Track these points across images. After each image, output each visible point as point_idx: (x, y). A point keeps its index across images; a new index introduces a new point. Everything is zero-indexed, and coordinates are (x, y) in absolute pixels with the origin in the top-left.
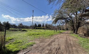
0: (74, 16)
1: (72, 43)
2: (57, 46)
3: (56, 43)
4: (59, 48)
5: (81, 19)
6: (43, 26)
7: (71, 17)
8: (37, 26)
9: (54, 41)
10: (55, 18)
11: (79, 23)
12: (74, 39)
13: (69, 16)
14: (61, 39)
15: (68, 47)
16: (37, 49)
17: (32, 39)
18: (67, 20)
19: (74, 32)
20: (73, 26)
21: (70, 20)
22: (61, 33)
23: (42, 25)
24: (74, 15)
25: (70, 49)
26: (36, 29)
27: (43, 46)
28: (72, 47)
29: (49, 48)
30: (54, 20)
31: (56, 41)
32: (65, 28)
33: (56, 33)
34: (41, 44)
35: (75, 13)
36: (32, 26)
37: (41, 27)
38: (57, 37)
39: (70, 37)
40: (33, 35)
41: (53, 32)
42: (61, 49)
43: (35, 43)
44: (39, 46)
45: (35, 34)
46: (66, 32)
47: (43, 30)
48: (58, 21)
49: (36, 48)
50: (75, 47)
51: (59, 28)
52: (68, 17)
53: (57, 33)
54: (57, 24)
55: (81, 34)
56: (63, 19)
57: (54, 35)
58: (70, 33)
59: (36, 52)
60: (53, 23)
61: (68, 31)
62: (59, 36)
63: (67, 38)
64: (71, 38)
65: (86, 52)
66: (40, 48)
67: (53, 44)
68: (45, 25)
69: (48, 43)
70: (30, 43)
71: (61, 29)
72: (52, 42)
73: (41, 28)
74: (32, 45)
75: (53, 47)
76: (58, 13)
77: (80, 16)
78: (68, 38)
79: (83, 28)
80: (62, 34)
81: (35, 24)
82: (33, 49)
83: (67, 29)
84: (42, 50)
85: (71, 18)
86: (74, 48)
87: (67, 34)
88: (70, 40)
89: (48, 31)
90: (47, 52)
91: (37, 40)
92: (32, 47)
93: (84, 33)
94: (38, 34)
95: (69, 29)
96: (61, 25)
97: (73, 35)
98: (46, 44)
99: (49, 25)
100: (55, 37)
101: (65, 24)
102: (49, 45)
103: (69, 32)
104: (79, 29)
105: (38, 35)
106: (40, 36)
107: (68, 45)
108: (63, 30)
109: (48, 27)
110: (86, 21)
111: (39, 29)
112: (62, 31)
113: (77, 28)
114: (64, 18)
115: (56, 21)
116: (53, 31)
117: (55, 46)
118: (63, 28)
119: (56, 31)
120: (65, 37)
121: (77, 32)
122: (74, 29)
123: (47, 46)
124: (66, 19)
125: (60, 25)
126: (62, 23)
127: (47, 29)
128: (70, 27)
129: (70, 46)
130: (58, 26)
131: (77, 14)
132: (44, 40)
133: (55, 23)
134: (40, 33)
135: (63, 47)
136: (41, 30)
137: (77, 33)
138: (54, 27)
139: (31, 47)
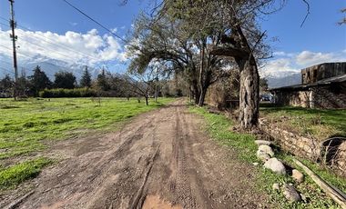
0: (199, 51)
1: (191, 132)
2: (148, 151)
3: (146, 143)
4: (157, 155)
5: (213, 62)
6: (87, 80)
7: (189, 53)
8: (52, 79)
9: (140, 137)
10: (138, 52)
11: (209, 74)
12: (197, 121)
13: (185, 48)
14: (162, 126)
15: (181, 145)
16: (65, 181)
18: (180, 64)
19: (197, 102)
20: (195, 82)
21: (187, 62)
22: (163, 106)
23: (79, 77)
24: (199, 46)
25: (186, 149)
26: (47, 95)
27: (95, 164)
28: (190, 145)
29: (120, 164)
30: (136, 60)
31: (146, 135)
32: (172, 88)
33: (143, 109)
34: (84, 159)
35: (201, 42)
37: (73, 87)
38: (147, 121)
39: (187, 116)
40: (31, 125)
41: (134, 106)
42: (163, 156)
43: (51, 163)
44: (77, 166)
45: (45, 124)
46: (176, 101)
47: (88, 99)
48: (150, 64)
49: (59, 179)
50: (197, 141)
51: (155, 90)
52: (184, 51)
53: (148, 108)
54: (147, 76)
55: (212, 104)
56: (168, 59)
57: (138, 115)
58: (188, 106)
59: (64, 194)
60: (132, 69)
61: (182, 98)
62: (156, 116)
63: (178, 120)
64: (189, 119)
65: (219, 147)
66: (80, 175)
67: (135, 146)
68: (94, 78)
69: (116, 149)
70: (20, 166)
71: (160, 95)
72: (130, 142)
73: (75, 90)
74: (34, 175)
75: (136, 158)
76: (149, 32)
77: (211, 54)
78: (182, 121)
79: (217, 89)
80: (163, 110)
81: (38, 70)
82: (40, 189)
83: (180, 94)
84: (92, 179)
85: (191, 57)
86: (194, 145)
87: (178, 109)
88: (186, 125)
89: (114, 103)
90: (115, 178)
91: (62, 147)
92: (36, 181)
93: (217, 101)
94: (63, 121)
95: (184, 91)
96: (160, 79)
97: (194, 110)
98: (109, 153)
99: (116, 80)
100: (140, 123)
101: (172, 77)
102: (120, 153)
103: (185, 101)
104: (208, 93)
105: (63, 126)
106: (76, 125)
107: (181, 139)
108: (168, 95)
109: (109, 87)
110: (224, 68)
111: (62, 95)
112: (163, 100)
113: (205, 88)
114: (169, 53)
115: (142, 63)
116: (133, 101)
117: (140, 151)
118: (167, 88)
119: (143, 99)
120: (174, 118)
121: (203, 100)
122: (197, 91)
123: (112, 159)
124: (177, 57)
125: (157, 79)
126: (164, 72)
127: (108, 96)
128: (187, 85)
129: (186, 142)
130: (150, 83)
131: (204, 45)
132: (96, 139)
133: (141, 71)
134: (71, 116)
135: (167, 148)
136: (78, 101)
137: (202, 105)
138: (136, 85)
139: (27, 186)
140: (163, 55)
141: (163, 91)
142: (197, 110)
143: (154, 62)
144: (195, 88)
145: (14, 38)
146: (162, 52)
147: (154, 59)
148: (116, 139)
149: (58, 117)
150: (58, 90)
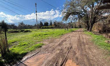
0: (90, 9)
1: (85, 41)
2: (68, 46)
3: (67, 43)
4: (71, 47)
5: (97, 13)
6: (51, 24)
7: (85, 11)
8: (44, 24)
9: (65, 41)
10: (65, 14)
11: (95, 18)
12: (88, 37)
13: (83, 9)
14: (73, 38)
15: (81, 45)
16: (47, 49)
17: (39, 40)
18: (81, 16)
19: (88, 30)
20: (88, 22)
21: (84, 15)
22: (73, 31)
23: (49, 23)
24: (90, 7)
25: (83, 47)
26: (43, 28)
27: (53, 47)
28: (84, 45)
29: (60, 48)
30: (65, 16)
31: (67, 40)
32: (77, 25)
33: (67, 32)
34: (51, 45)
36: (36, 24)
38: (68, 36)
39: (83, 35)
40: (40, 35)
41: (64, 31)
42: (74, 48)
43: (44, 44)
44: (49, 46)
45: (42, 35)
46: (79, 30)
47: (51, 29)
48: (69, 17)
49: (45, 49)
50: (88, 45)
51: (71, 26)
53: (69, 32)
54: (68, 21)
55: (95, 31)
56: (76, 14)
57: (65, 34)
58: (84, 31)
59: (46, 53)
60: (63, 19)
61: (81, 29)
62: (71, 34)
63: (79, 37)
64: (84, 36)
65: (98, 48)
66: (50, 49)
67: (64, 43)
68: (53, 23)
69: (59, 43)
70: (38, 44)
71: (72, 27)
72: (62, 42)
73: (48, 27)
74: (41, 47)
75: (64, 47)
76: (69, 6)
77: (96, 9)
78: (81, 37)
79: (99, 24)
80: (74, 32)
81: (41, 22)
82: (42, 50)
83: (80, 27)
84: (53, 50)
85: (86, 13)
86: (86, 46)
87: (80, 32)
88: (83, 38)
89: (58, 30)
90: (58, 51)
91: (46, 41)
92: (41, 48)
93: (99, 30)
94: (46, 35)
95: (82, 26)
96: (73, 22)
97: (87, 33)
98: (57, 44)
99: (58, 23)
100: (66, 36)
101: (77, 21)
102: (60, 45)
103: (83, 29)
104: (94, 26)
105: (46, 36)
106: (49, 36)
107: (80, 43)
108: (76, 27)
109: (57, 25)
110: (103, 15)
111: (46, 28)
112: (74, 29)
113: (92, 25)
114: (76, 12)
115: (67, 17)
116: (63, 29)
117: (66, 45)
118: (75, 25)
119: (67, 29)
120: (78, 35)
121: (91, 29)
122: (88, 25)
123: (57, 46)
124: (80, 13)
125: (72, 22)
126: (74, 19)
127: (56, 28)
128: (84, 23)
129: (83, 45)
130: (69, 23)
131: (93, 6)
132: (53, 40)
133: (66, 20)
134: (48, 33)
135: (75, 46)
136: (49, 30)
137: (91, 31)
138: (64, 25)
139: (39, 49)
140: (74, 13)
141: (74, 26)
142: (88, 33)
143: (71, 16)
144: (88, 24)
145: (36, 15)
146: (74, 12)
147: (71, 15)
148: (58, 40)
149: (45, 34)
150: (45, 27)
